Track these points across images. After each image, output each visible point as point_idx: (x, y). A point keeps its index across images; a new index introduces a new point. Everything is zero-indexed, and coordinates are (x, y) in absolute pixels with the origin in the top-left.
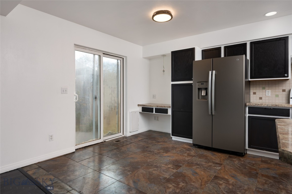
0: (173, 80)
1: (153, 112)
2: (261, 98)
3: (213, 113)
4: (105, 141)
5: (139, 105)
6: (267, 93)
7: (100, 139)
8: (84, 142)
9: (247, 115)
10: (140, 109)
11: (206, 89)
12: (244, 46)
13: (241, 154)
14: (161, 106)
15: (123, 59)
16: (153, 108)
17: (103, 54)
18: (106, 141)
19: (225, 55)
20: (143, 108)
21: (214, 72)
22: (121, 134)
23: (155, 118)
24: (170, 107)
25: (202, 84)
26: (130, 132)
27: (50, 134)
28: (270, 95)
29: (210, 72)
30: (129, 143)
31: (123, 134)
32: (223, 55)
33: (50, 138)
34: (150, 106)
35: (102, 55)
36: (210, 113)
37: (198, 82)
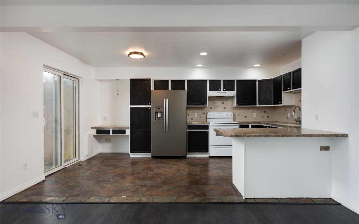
0: (131, 104)
1: (110, 134)
2: (192, 119)
3: (167, 131)
4: (65, 168)
5: (92, 128)
6: (195, 115)
7: (61, 165)
8: (47, 170)
9: (187, 130)
10: (94, 132)
11: (161, 113)
12: (183, 82)
13: (184, 157)
14: (119, 128)
15: (78, 80)
16: (110, 130)
17: (64, 74)
18: (66, 166)
19: (172, 89)
20: (97, 130)
21: (167, 100)
22: (77, 159)
23: (106, 140)
24: (129, 128)
25: (158, 108)
26: (86, 156)
27: (24, 163)
28: (197, 116)
29: (165, 100)
30: (94, 165)
31: (79, 158)
32: (170, 88)
33: (25, 166)
34: (107, 128)
35: (62, 76)
36: (165, 130)
37: (155, 107)
